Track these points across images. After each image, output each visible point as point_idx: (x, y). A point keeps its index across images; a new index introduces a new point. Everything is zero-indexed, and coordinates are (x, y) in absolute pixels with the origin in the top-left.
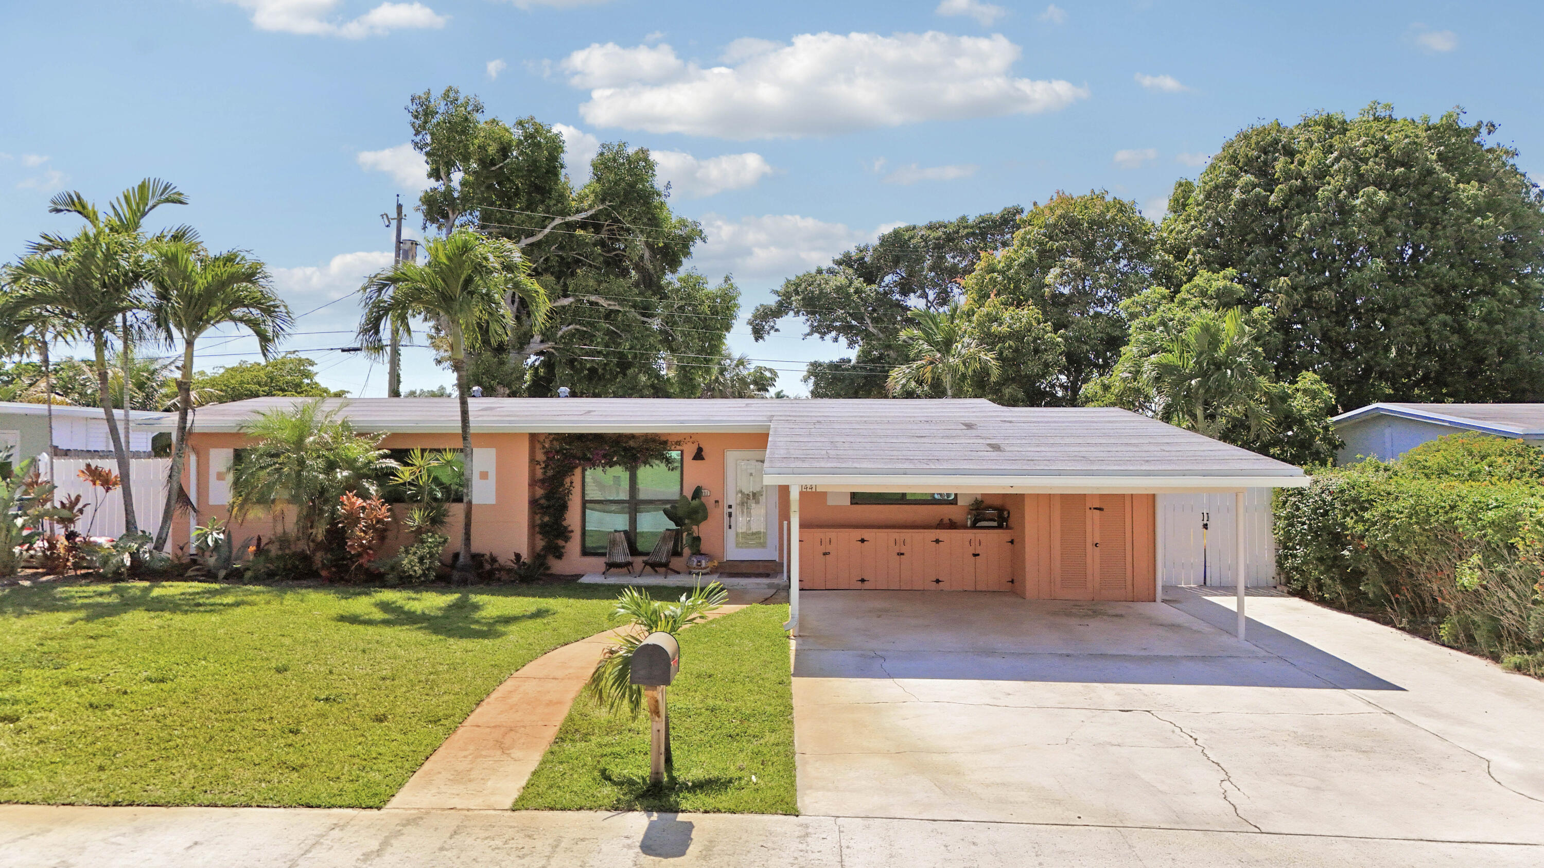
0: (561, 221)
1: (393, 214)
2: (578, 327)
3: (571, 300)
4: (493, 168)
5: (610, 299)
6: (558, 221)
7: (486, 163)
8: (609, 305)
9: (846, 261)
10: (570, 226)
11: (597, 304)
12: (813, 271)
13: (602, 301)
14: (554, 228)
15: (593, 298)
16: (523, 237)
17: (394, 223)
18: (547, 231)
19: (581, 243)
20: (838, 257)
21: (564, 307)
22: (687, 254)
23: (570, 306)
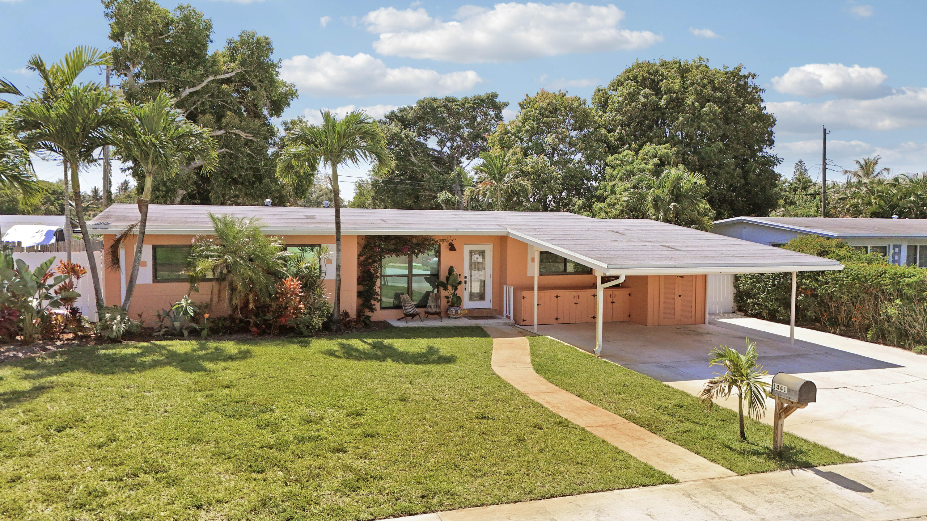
0: (213, 79)
2: (227, 150)
3: (223, 132)
4: (160, 37)
5: (248, 133)
6: (211, 78)
7: (157, 33)
8: (247, 136)
10: (219, 82)
11: (239, 135)
13: (243, 134)
14: (209, 82)
15: (237, 132)
16: (187, 87)
18: (204, 84)
19: (226, 94)
20: (386, 114)
21: (218, 137)
22: (288, 105)
23: (222, 136)
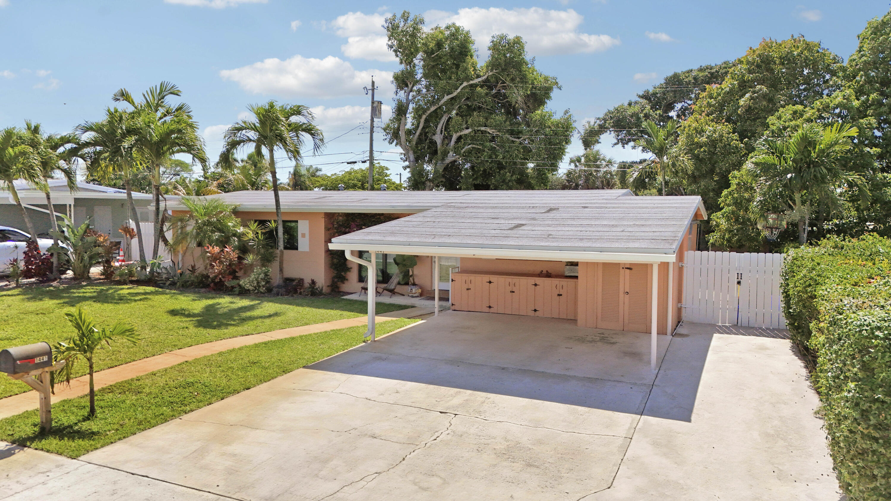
0: (467, 84)
1: (370, 87)
3: (470, 130)
4: (433, 56)
5: (493, 129)
6: (465, 84)
7: (429, 53)
9: (646, 96)
10: (473, 87)
11: (486, 132)
12: (626, 104)
13: (488, 130)
17: (370, 92)
18: (459, 90)
19: (480, 96)
20: (641, 93)
21: (466, 135)
22: (549, 98)
23: (469, 134)
